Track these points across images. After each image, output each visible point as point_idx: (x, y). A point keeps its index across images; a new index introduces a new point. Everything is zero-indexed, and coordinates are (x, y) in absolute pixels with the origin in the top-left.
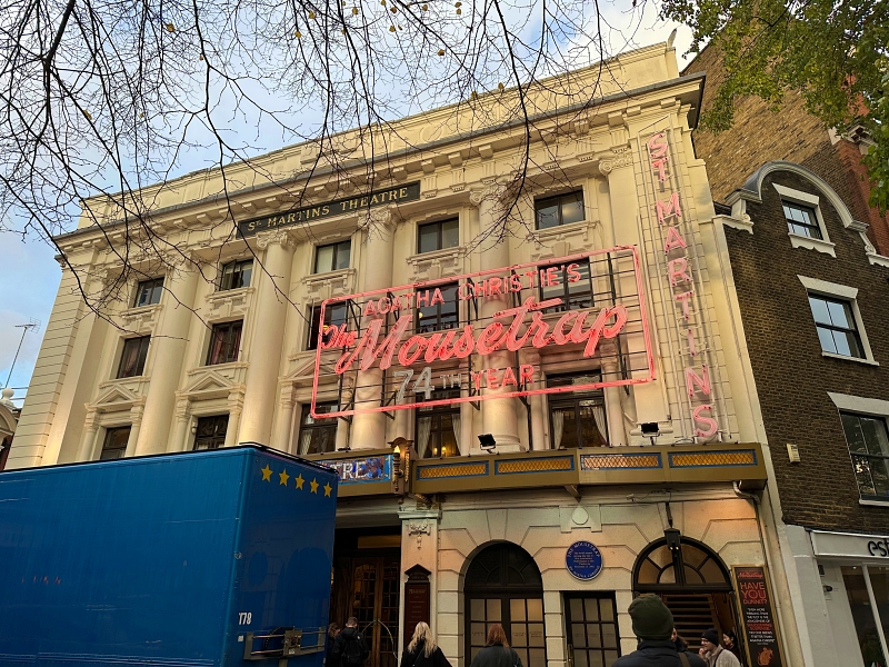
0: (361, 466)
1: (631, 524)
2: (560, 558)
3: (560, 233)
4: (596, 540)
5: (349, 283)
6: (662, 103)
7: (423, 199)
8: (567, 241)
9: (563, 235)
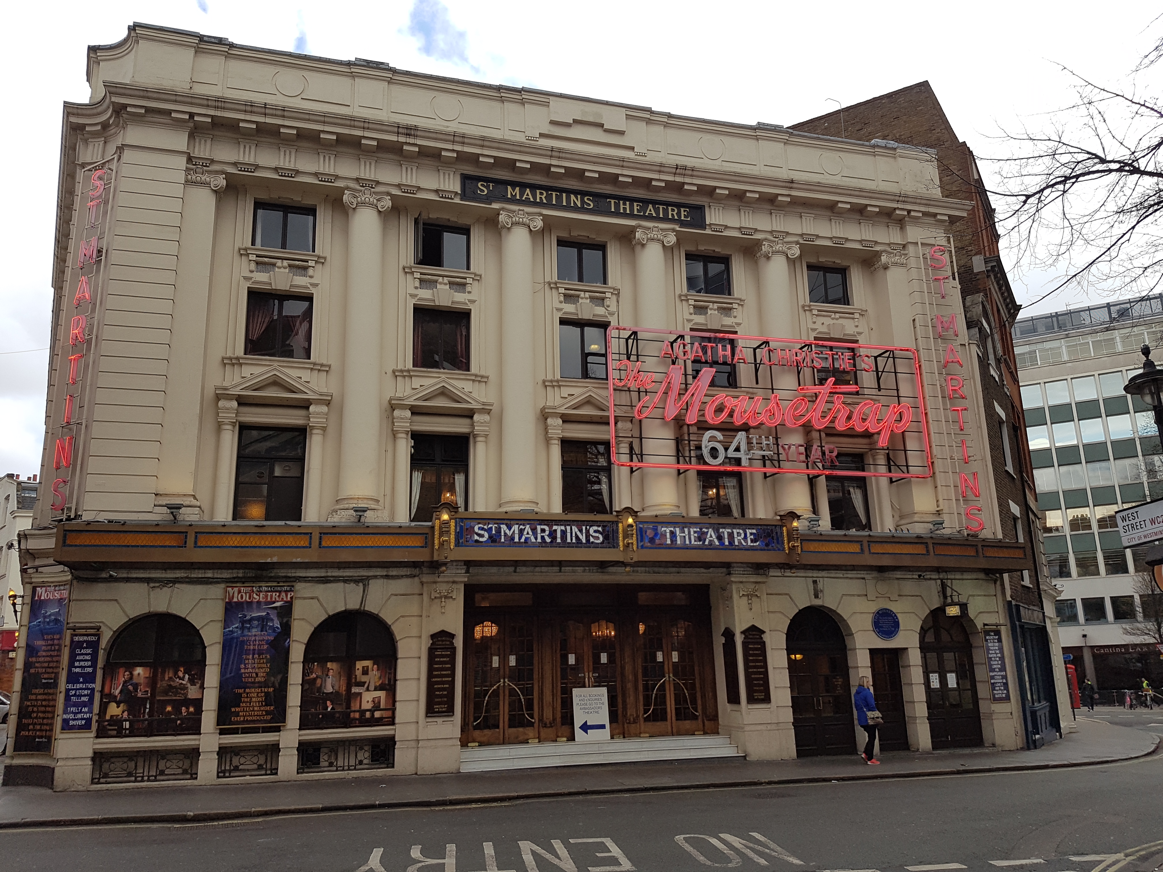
0: (751, 534)
1: (917, 596)
2: (868, 622)
3: (835, 312)
4: (894, 607)
5: (611, 302)
6: (939, 217)
7: (708, 231)
8: (841, 321)
9: (838, 315)
